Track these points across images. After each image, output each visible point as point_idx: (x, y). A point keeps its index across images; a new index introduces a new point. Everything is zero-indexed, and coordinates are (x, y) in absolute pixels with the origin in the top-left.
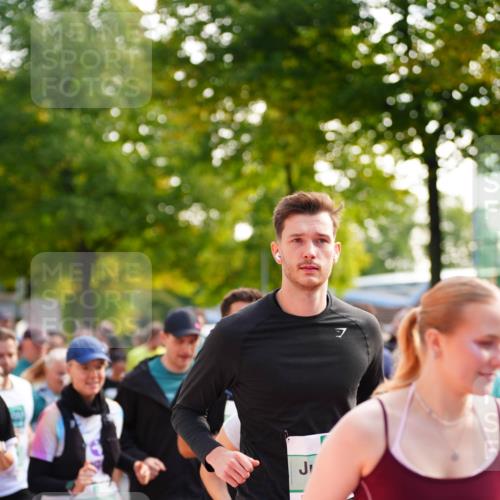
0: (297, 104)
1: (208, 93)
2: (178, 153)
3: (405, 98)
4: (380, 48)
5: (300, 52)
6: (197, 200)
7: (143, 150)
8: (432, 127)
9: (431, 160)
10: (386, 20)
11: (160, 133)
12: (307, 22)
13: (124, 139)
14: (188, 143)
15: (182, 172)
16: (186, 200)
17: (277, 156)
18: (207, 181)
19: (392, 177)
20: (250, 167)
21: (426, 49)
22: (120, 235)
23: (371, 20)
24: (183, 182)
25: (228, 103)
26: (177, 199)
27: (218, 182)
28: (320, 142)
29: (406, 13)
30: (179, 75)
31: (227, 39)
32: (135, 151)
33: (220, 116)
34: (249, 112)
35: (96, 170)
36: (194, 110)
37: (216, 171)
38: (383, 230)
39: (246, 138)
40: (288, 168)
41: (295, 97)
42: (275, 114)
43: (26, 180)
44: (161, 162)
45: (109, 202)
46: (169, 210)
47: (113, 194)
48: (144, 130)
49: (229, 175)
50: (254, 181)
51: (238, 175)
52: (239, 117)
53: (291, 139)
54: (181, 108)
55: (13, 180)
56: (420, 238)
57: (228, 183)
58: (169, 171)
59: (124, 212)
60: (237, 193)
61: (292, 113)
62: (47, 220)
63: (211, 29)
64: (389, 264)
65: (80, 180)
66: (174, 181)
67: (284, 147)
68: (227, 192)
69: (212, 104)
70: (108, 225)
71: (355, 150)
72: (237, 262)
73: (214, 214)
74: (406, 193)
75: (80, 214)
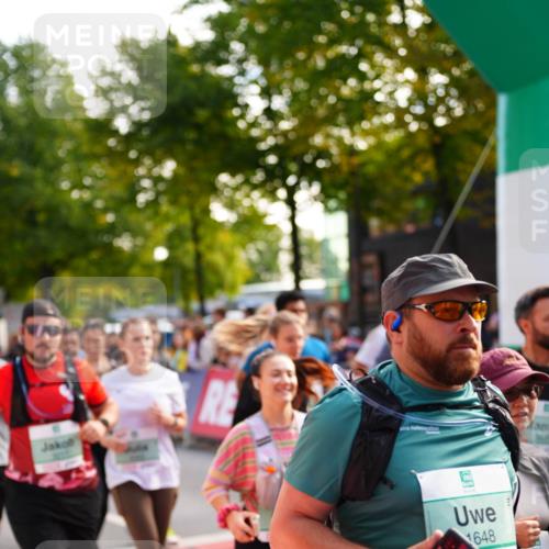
1: (133, 154)
2: (112, 198)
3: (272, 159)
4: (254, 124)
5: (198, 127)
7: (86, 195)
8: (291, 180)
9: (291, 203)
10: (257, 106)
11: (100, 184)
12: (202, 105)
13: (74, 187)
14: (119, 190)
15: (116, 210)
17: (184, 200)
18: (133, 218)
19: (265, 216)
21: (285, 125)
22: (72, 256)
23: (247, 106)
25: (148, 161)
26: (113, 230)
28: (213, 190)
29: (270, 101)
30: (112, 142)
33: (141, 171)
34: (162, 168)
35: (53, 210)
36: (122, 167)
38: (260, 252)
39: (161, 187)
40: (191, 208)
44: (99, 204)
46: (106, 239)
47: (66, 227)
51: (157, 213)
52: (156, 171)
53: (194, 188)
56: (285, 259)
57: (149, 219)
58: (106, 210)
60: (156, 226)
61: (192, 170)
64: (263, 276)
65: (41, 217)
66: (110, 218)
67: (189, 193)
68: (148, 226)
69: (137, 162)
71: (238, 196)
73: (140, 241)
74: (274, 226)
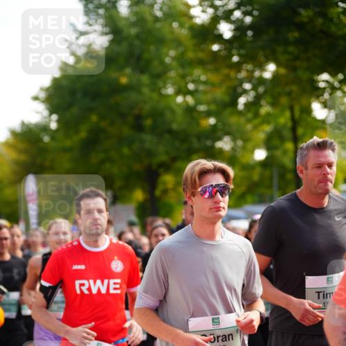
0: (298, 63)
6: (228, 133)
16: (219, 133)
20: (265, 109)
24: (218, 121)
27: (242, 120)
31: (248, 20)
32: (185, 101)
37: (240, 113)
41: (296, 58)
42: (283, 71)
43: (112, 124)
45: (167, 136)
48: (191, 87)
49: (250, 115)
50: (267, 119)
54: (217, 70)
55: (103, 124)
59: (177, 143)
62: (126, 151)
63: (237, 14)
70: (167, 153)
72: (256, 177)
75: (147, 145)
